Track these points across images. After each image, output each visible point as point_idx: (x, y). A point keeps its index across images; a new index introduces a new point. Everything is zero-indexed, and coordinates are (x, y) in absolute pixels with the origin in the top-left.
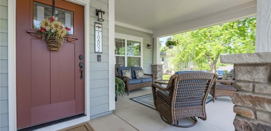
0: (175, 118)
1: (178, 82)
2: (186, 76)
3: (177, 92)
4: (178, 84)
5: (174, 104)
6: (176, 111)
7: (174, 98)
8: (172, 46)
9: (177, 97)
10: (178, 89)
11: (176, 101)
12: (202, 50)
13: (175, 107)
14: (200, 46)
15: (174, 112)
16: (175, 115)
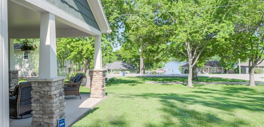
0: (19, 113)
1: (21, 89)
2: (26, 85)
3: (20, 96)
4: (21, 91)
5: (19, 104)
6: (20, 108)
7: (19, 100)
8: (29, 51)
9: (21, 98)
10: (21, 93)
11: (20, 102)
12: (74, 48)
13: (20, 106)
14: (72, 44)
15: (19, 109)
16: (19, 111)
